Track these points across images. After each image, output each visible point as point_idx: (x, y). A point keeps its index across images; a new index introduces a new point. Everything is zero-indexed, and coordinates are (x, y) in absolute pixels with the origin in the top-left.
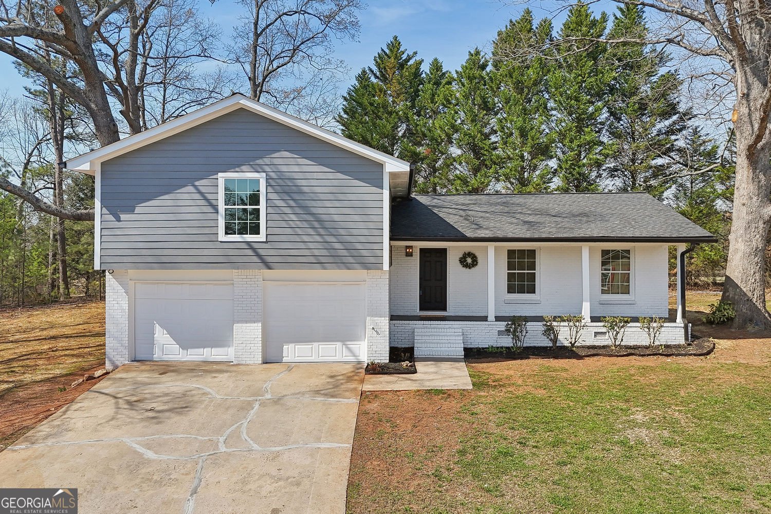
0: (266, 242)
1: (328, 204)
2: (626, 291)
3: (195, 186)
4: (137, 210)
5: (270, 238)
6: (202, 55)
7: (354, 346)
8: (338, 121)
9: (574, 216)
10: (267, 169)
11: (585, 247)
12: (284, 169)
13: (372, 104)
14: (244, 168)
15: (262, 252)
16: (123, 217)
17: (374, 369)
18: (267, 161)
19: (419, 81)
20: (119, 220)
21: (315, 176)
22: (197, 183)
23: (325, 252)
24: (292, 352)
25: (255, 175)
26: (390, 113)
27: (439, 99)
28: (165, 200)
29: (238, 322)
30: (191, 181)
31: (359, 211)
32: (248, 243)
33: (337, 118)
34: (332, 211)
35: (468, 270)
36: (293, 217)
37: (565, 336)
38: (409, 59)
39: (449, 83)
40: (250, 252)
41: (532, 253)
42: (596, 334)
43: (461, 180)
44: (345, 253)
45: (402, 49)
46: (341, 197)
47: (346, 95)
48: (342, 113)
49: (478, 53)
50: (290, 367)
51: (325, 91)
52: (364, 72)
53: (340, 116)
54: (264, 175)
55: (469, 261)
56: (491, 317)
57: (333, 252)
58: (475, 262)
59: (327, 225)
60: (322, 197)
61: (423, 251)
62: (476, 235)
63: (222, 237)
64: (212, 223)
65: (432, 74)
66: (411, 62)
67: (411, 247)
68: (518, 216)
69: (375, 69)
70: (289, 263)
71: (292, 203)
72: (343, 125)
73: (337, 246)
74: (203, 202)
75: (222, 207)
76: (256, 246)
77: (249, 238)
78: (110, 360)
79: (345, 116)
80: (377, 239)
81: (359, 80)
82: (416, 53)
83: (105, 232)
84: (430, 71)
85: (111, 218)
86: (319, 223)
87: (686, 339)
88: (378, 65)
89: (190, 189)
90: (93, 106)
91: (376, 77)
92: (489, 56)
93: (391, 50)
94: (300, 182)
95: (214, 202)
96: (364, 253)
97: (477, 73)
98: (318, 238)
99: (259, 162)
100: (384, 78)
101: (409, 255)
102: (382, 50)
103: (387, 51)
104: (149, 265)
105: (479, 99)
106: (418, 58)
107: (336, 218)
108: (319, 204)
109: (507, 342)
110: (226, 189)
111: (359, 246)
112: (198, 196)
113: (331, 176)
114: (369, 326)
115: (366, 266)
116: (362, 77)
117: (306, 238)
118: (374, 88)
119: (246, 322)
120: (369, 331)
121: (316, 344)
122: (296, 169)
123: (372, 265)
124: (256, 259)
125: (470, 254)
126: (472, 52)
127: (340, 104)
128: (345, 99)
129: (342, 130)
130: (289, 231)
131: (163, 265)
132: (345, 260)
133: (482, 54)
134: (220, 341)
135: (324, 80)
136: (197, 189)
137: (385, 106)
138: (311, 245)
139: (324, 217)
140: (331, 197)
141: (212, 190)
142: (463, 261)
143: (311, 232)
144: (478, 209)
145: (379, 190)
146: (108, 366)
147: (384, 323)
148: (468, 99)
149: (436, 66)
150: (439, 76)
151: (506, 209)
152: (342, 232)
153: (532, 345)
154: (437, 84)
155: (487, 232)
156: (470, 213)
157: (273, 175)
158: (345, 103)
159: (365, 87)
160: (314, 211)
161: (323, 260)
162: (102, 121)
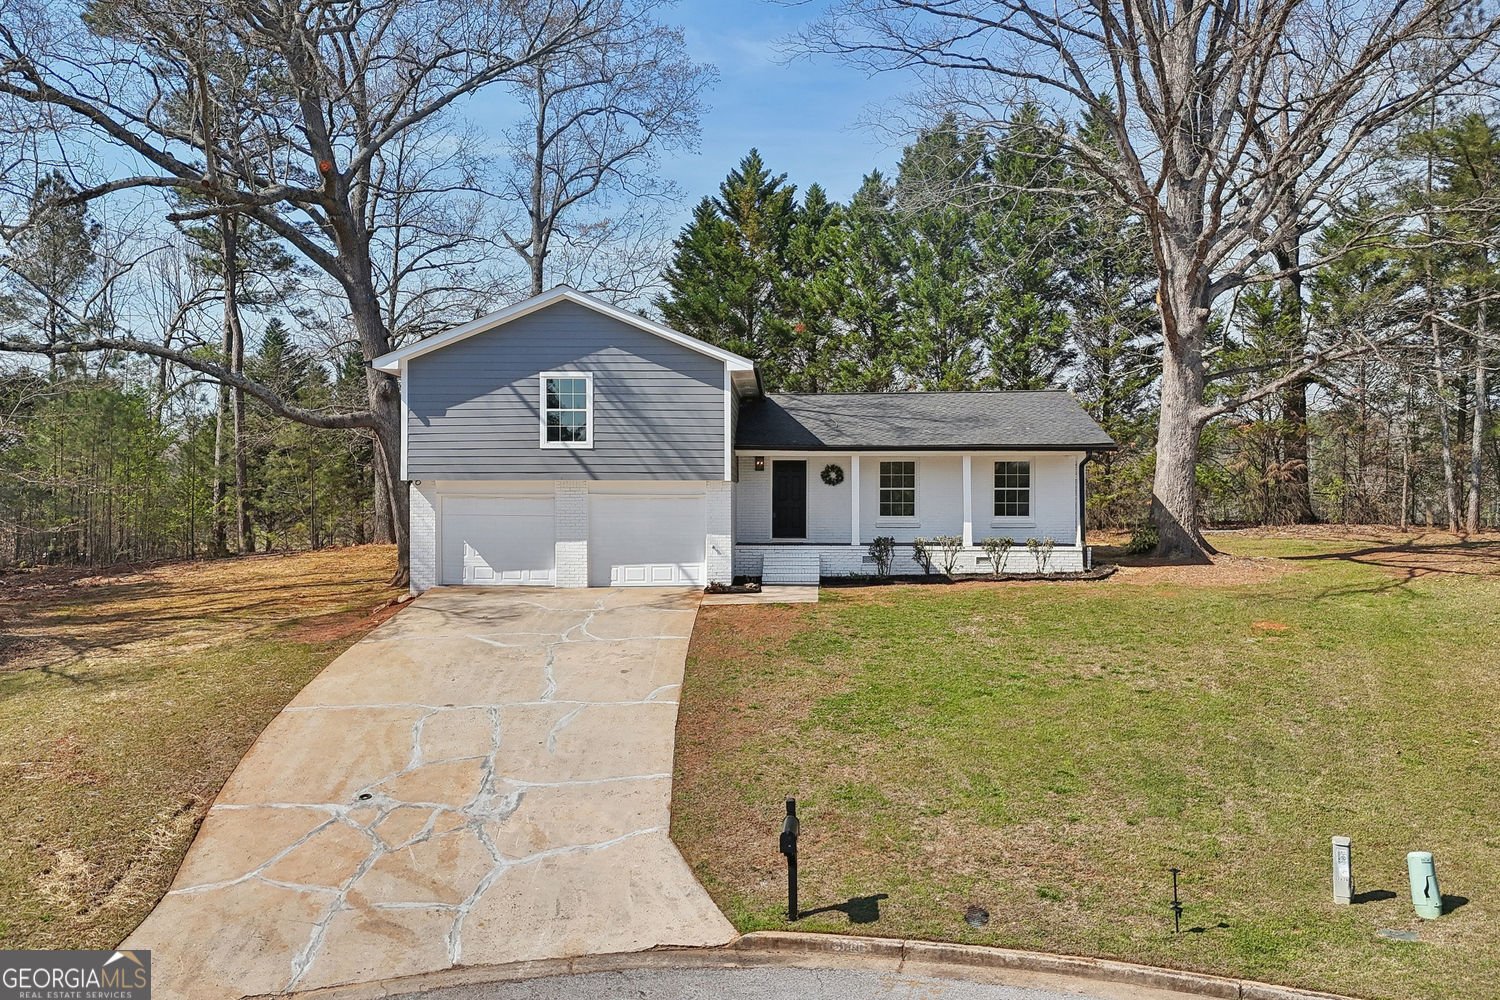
0: (593, 449)
1: (660, 406)
2: (1025, 512)
3: (512, 387)
4: (449, 413)
5: (598, 445)
6: (467, 186)
7: (689, 567)
8: (666, 279)
9: (961, 421)
10: (592, 367)
11: (967, 457)
12: (612, 367)
13: (717, 256)
14: (566, 367)
15: (586, 461)
16: (433, 421)
17: (715, 589)
18: (593, 358)
19: (789, 217)
20: (428, 425)
21: (648, 375)
22: (514, 384)
23: (657, 461)
24: (621, 575)
25: (580, 375)
26: (745, 269)
27: (818, 250)
28: (480, 402)
29: (561, 540)
30: (507, 382)
31: (696, 415)
32: (571, 450)
33: (666, 275)
34: (665, 414)
35: (831, 487)
36: (622, 421)
37: (939, 560)
38: (775, 184)
39: (835, 223)
40: (573, 461)
41: (910, 467)
42: (979, 560)
43: (849, 371)
44: (680, 461)
45: (763, 169)
46: (675, 398)
47: (677, 238)
48: (673, 266)
49: (877, 176)
50: (620, 589)
51: (647, 234)
52: (706, 203)
53: (670, 271)
54: (591, 374)
55: (834, 476)
56: (856, 541)
57: (667, 462)
58: (840, 478)
59: (659, 430)
60: (654, 398)
61: (777, 465)
62: (836, 443)
63: (544, 443)
64: (531, 429)
65: (809, 208)
66: (778, 189)
67: (761, 458)
68: (891, 421)
69: (723, 201)
70: (619, 473)
71: (621, 406)
72: (674, 286)
73: (671, 453)
74: (522, 405)
75: (544, 410)
76: (579, 453)
77: (573, 444)
78: (415, 584)
79: (678, 271)
80: (717, 446)
81: (698, 216)
82: (784, 176)
83: (412, 438)
84: (807, 204)
85: (419, 422)
86: (651, 429)
87: (1085, 565)
88: (727, 195)
89: (507, 390)
90: (349, 278)
91: (725, 212)
92: (893, 183)
93: (747, 172)
94: (629, 383)
95: (534, 405)
96: (701, 461)
97: (874, 209)
98: (650, 445)
99: (585, 359)
100: (736, 213)
101: (760, 468)
102: (734, 172)
103: (741, 173)
104: (459, 475)
105: (875, 249)
106: (788, 183)
107: (670, 422)
108: (650, 406)
109: (872, 569)
110: (549, 391)
111: (695, 454)
112: (515, 398)
113: (663, 375)
114: (709, 546)
115: (703, 476)
116: (704, 212)
117: (636, 445)
118: (720, 231)
119: (570, 540)
120: (709, 551)
121: (648, 566)
122: (624, 367)
123: (710, 475)
124: (580, 468)
125: (834, 468)
126: (869, 176)
127: (671, 252)
128: (677, 245)
129: (673, 292)
130: (617, 437)
131: (475, 475)
132: (679, 469)
133: (883, 179)
134: (538, 562)
135: (646, 217)
136: (515, 390)
137: (737, 258)
138: (641, 453)
139: (657, 422)
140: (663, 398)
141: (531, 391)
142: (825, 476)
143: (642, 438)
144: (846, 412)
145: (719, 391)
146: (413, 591)
147: (726, 542)
148: (858, 249)
149: (816, 196)
150: (819, 211)
151: (880, 412)
152: (676, 438)
153: (904, 573)
154: (817, 223)
155: (850, 439)
156: (833, 417)
157: (599, 374)
158: (677, 251)
159: (708, 227)
160: (646, 414)
161: (654, 469)
162: (361, 296)
